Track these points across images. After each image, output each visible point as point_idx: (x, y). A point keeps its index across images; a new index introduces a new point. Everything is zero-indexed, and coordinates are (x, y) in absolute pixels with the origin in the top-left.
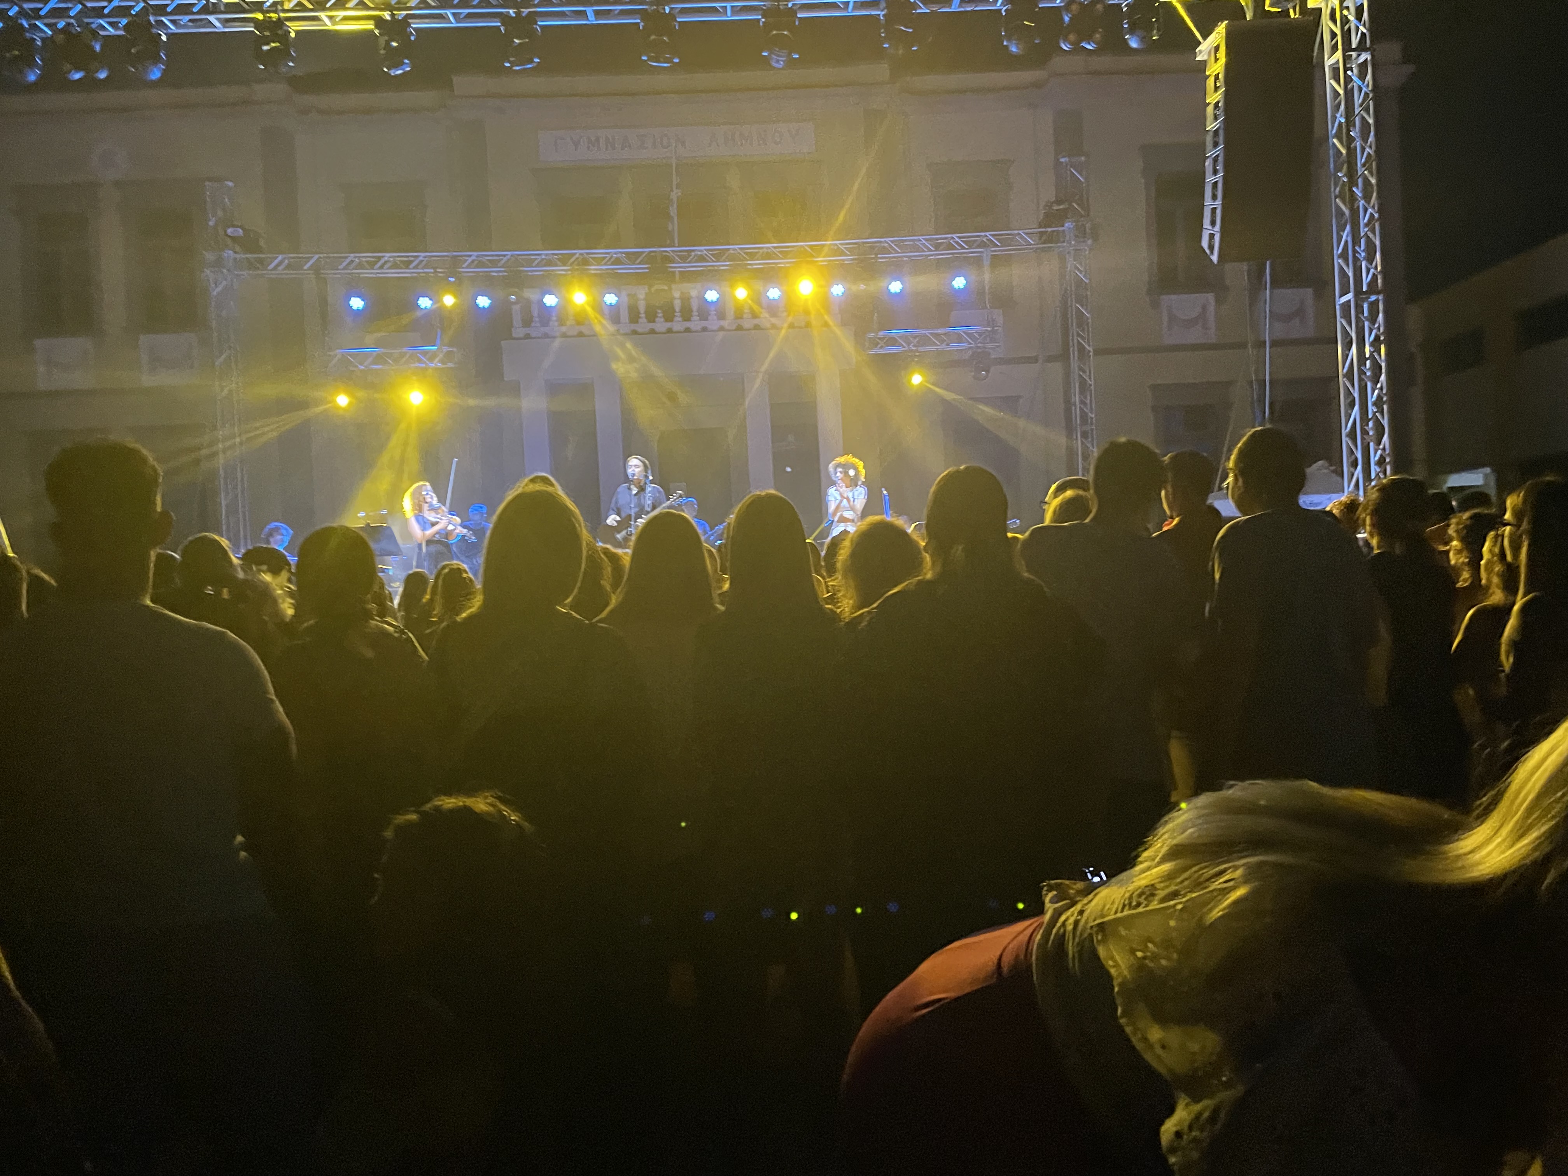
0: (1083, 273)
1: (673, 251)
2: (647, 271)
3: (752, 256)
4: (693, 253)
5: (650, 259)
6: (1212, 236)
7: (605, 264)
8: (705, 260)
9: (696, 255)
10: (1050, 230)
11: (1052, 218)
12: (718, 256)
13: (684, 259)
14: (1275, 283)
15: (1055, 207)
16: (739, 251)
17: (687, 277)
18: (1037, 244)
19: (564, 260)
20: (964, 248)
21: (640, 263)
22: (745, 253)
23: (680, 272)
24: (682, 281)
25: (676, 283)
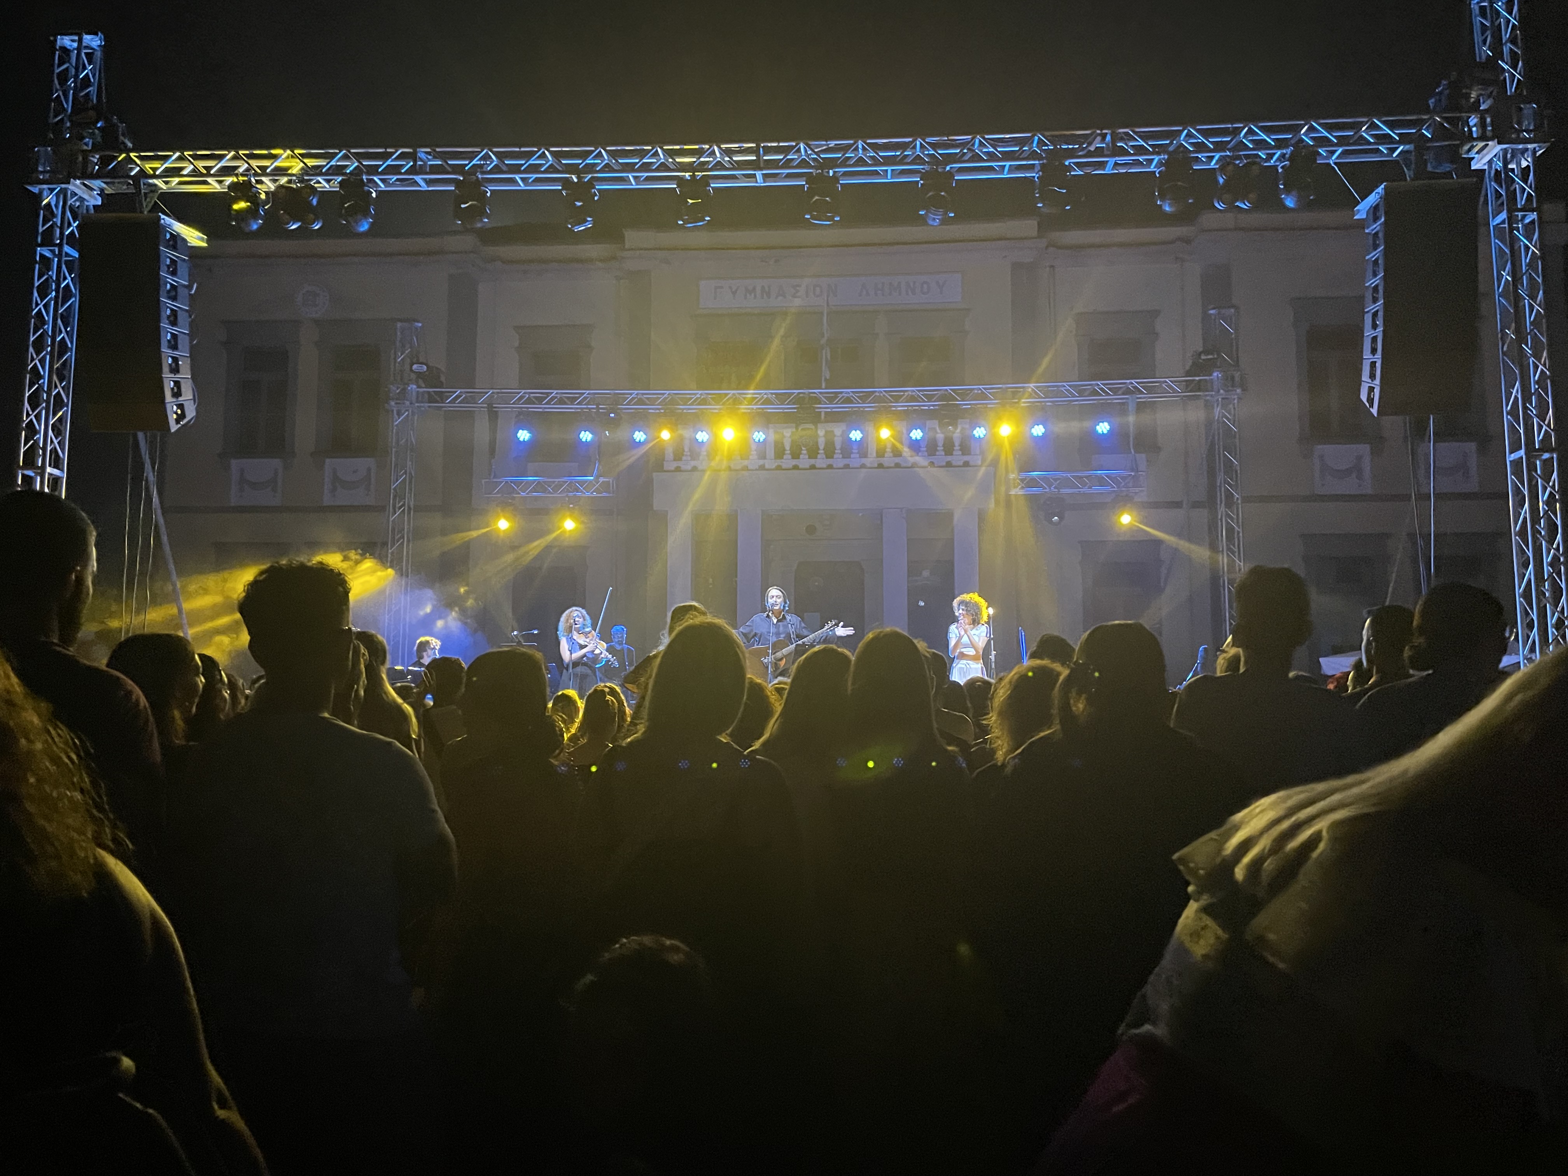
0: (1232, 422)
1: (821, 393)
2: (795, 411)
3: (897, 399)
4: (840, 395)
5: (798, 400)
6: (1371, 389)
7: (755, 404)
8: (852, 402)
9: (843, 397)
10: (1197, 378)
11: (1199, 367)
12: (864, 398)
13: (831, 400)
14: (1439, 436)
15: (1203, 357)
16: (884, 393)
17: (834, 417)
18: (1185, 392)
19: (718, 399)
20: (1108, 394)
21: (788, 404)
22: (889, 395)
23: (825, 412)
24: (827, 421)
25: (822, 422)
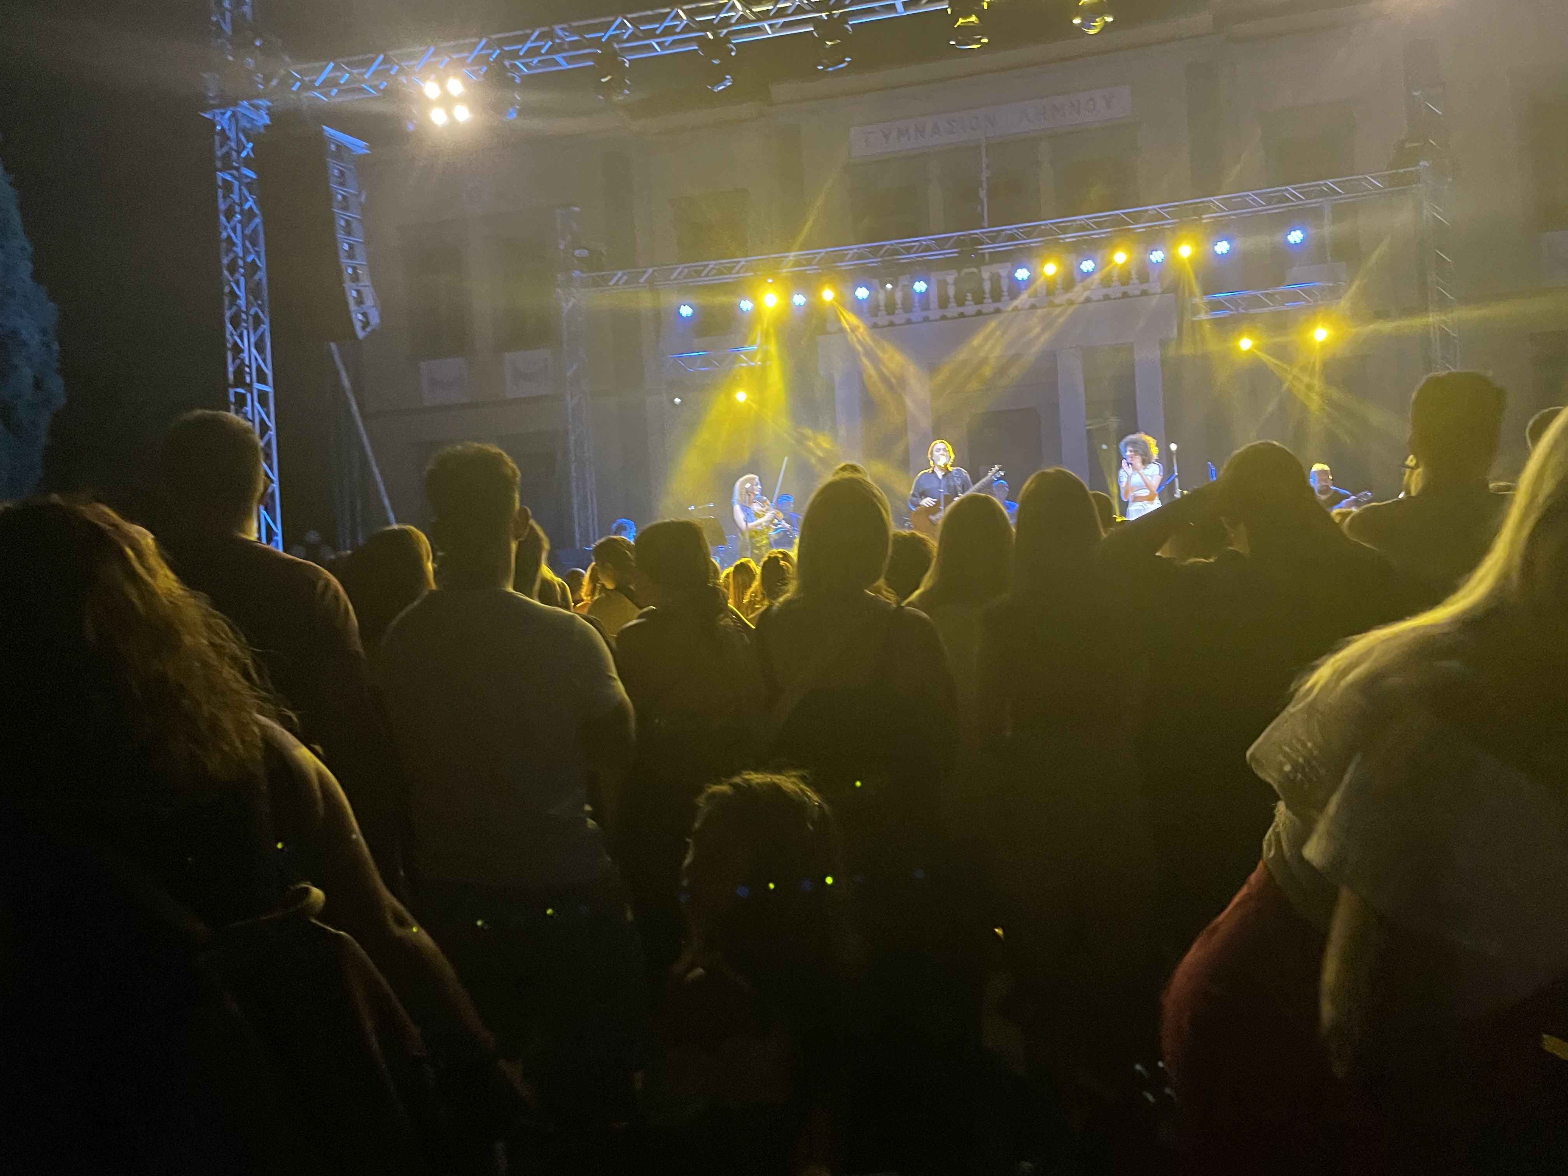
0: (1443, 215)
1: (982, 233)
2: (956, 255)
3: (1064, 230)
4: (1003, 233)
5: (959, 243)
7: (914, 253)
8: (1015, 239)
9: (1006, 235)
10: (1402, 171)
11: (1403, 157)
12: (1029, 233)
13: (994, 239)
15: (1408, 145)
17: (998, 257)
18: (1389, 188)
20: (1300, 199)
21: (949, 248)
22: (1056, 227)
23: (990, 253)
24: (991, 262)
25: (986, 264)
